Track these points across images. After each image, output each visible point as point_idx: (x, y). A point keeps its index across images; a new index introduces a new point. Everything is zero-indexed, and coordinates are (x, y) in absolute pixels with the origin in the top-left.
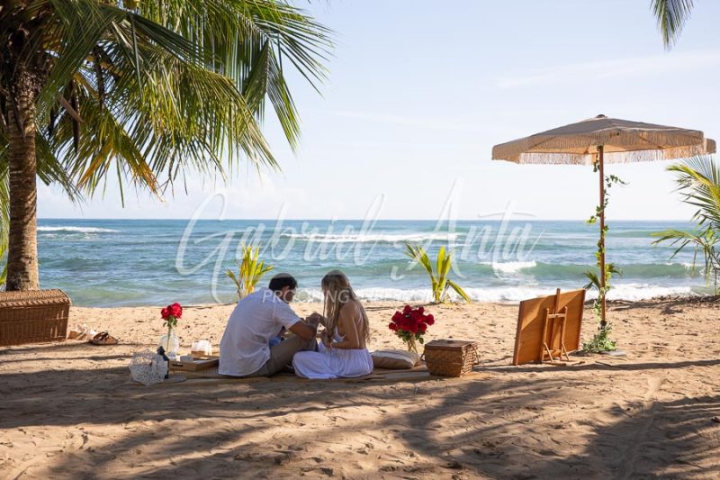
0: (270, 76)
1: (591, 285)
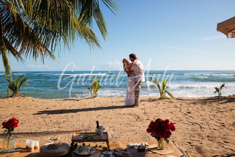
0: (94, 8)
1: (216, 91)
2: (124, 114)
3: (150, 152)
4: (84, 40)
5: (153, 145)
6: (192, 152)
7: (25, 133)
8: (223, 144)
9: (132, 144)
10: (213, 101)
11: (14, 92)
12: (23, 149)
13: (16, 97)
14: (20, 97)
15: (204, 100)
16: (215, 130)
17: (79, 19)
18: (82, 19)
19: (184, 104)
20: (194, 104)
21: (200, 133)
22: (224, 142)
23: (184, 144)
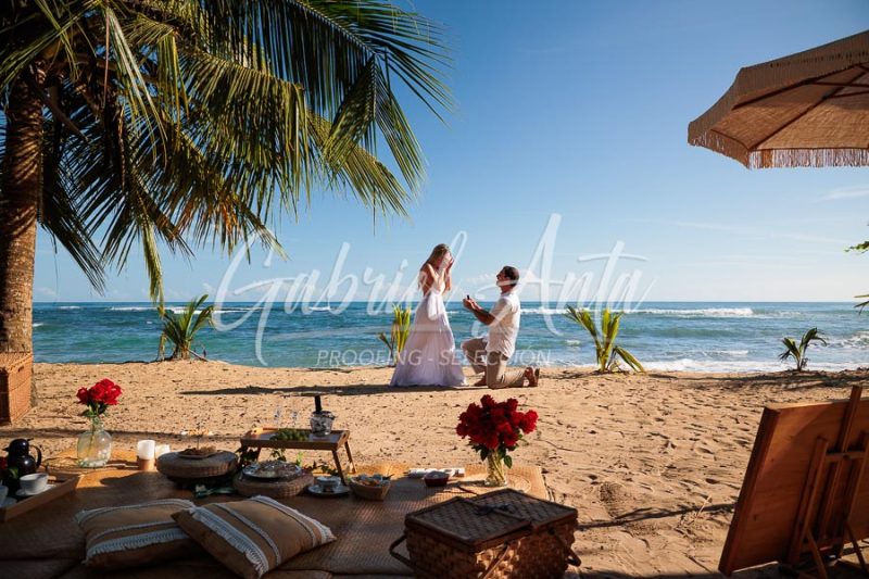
0: (379, 99)
1: (787, 354)
2: (458, 406)
3: (455, 490)
4: (350, 191)
5: (480, 475)
6: (585, 497)
7: (153, 434)
8: (697, 485)
9: (419, 470)
10: (770, 384)
11: (177, 348)
12: (128, 463)
13: (183, 361)
14: (192, 359)
15: (740, 379)
16: (708, 452)
17: (331, 133)
18: (338, 130)
19: (662, 388)
20: (701, 388)
21: (649, 456)
22: (709, 481)
23: (576, 479)
